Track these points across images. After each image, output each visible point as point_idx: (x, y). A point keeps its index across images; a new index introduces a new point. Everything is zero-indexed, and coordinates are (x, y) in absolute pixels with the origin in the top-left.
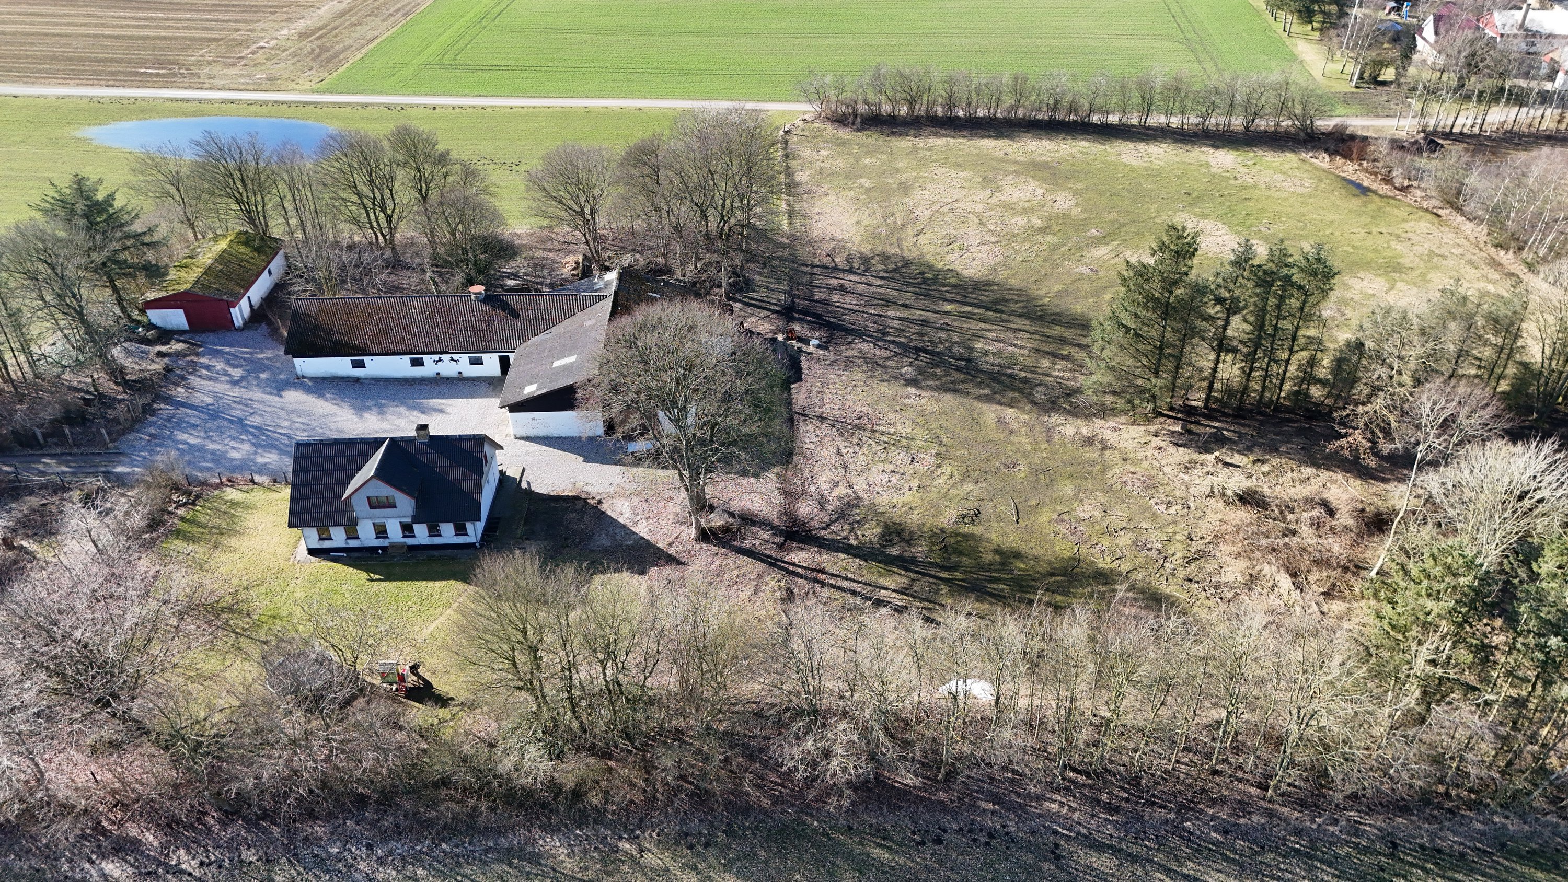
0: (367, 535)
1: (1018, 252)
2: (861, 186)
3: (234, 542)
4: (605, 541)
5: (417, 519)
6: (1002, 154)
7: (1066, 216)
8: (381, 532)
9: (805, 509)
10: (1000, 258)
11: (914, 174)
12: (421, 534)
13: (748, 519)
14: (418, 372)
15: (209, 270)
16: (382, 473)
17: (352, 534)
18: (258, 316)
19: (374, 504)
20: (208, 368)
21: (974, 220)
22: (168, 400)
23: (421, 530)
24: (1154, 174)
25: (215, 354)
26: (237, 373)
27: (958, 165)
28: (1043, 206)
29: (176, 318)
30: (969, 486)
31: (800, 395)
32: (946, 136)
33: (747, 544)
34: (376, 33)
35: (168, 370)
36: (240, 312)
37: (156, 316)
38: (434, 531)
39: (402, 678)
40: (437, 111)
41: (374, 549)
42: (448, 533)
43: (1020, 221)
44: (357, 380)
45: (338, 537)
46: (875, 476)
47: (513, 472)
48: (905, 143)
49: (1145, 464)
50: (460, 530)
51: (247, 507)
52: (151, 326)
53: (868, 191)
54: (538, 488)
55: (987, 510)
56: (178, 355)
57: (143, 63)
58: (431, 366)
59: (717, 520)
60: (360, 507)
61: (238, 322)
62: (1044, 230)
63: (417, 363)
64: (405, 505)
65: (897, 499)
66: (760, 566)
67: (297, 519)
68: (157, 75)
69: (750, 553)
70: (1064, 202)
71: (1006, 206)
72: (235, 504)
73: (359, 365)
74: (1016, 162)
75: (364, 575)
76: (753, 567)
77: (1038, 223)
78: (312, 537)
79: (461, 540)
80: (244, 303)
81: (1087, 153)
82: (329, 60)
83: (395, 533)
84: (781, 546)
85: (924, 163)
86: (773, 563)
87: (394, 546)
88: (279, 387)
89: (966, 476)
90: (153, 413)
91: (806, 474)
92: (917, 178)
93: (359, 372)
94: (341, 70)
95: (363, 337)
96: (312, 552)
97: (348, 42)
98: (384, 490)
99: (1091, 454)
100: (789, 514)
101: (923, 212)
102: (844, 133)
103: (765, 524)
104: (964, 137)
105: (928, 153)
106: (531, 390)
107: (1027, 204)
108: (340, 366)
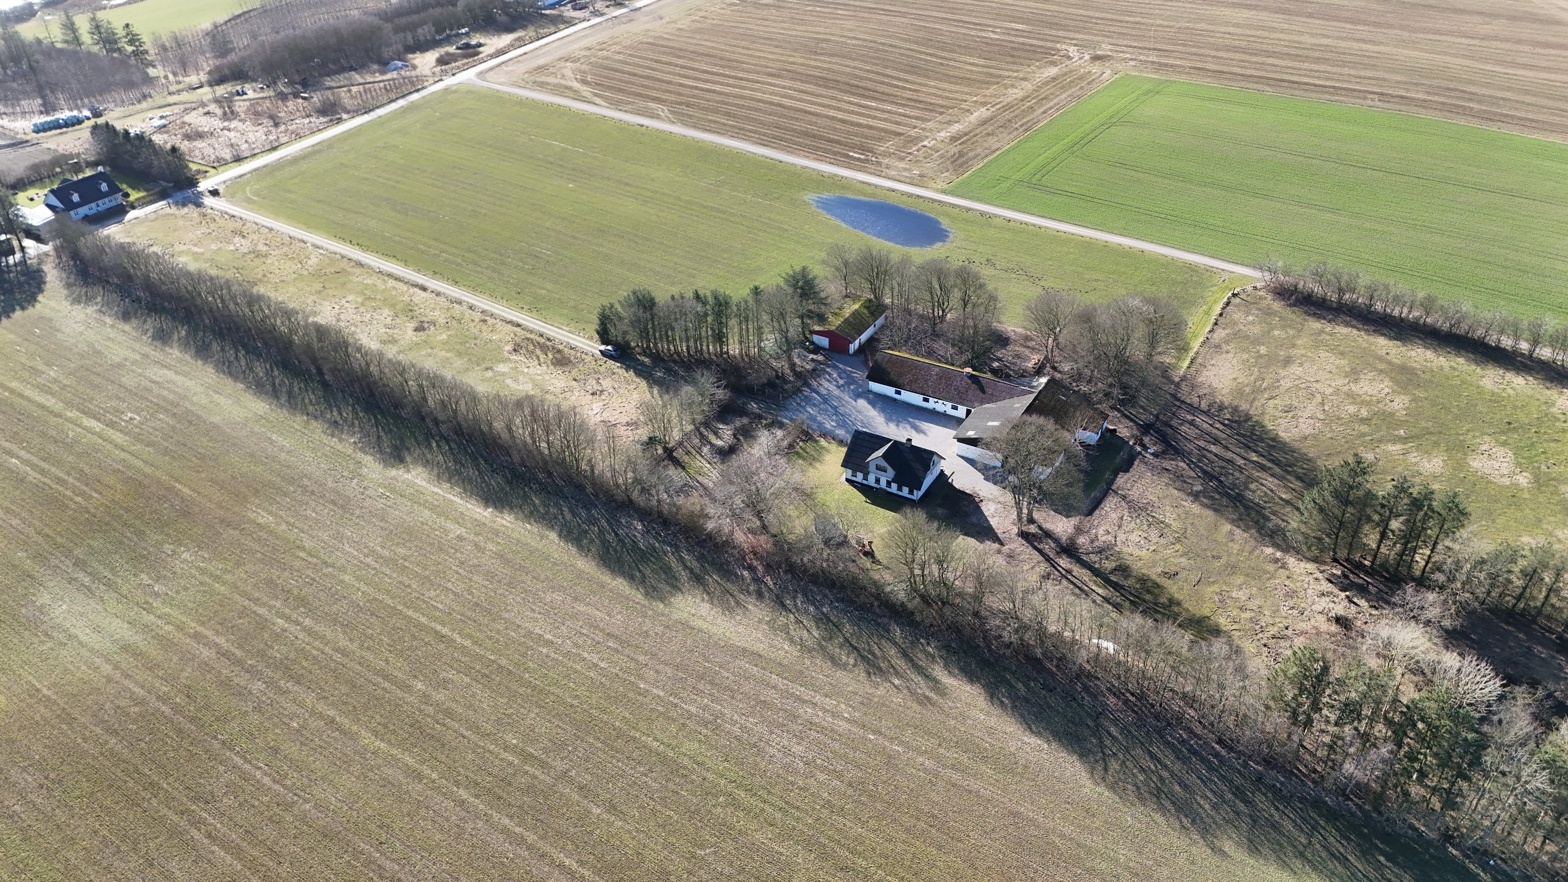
0: (871, 481)
1: (1332, 431)
2: (1258, 352)
3: (817, 465)
4: (974, 519)
5: (894, 481)
6: (1384, 352)
7: (1392, 414)
8: (878, 481)
9: (1082, 540)
10: (1317, 431)
11: (1303, 352)
12: (894, 488)
13: (1048, 534)
14: (925, 405)
15: (846, 320)
16: (885, 456)
17: (865, 478)
18: (862, 349)
19: (879, 468)
20: (830, 374)
21: (1319, 398)
22: (809, 386)
23: (894, 486)
24: (1496, 400)
25: (835, 367)
26: (841, 382)
27: (1342, 354)
28: (1378, 402)
29: (824, 342)
30: (1183, 560)
31: (1121, 480)
32: (1353, 327)
33: (1041, 546)
34: (999, 145)
35: (814, 370)
36: (854, 347)
37: (816, 338)
38: (900, 489)
39: (864, 546)
40: (1012, 223)
41: (873, 488)
42: (905, 492)
43: (1352, 409)
44: (895, 400)
45: (859, 477)
46: (1134, 537)
47: (948, 473)
48: (1315, 325)
49: (1298, 584)
50: (911, 492)
51: (827, 451)
52: (812, 343)
53: (1261, 356)
54: (957, 485)
55: (1183, 575)
56: (820, 363)
57: (853, 147)
58: (932, 404)
59: (1033, 529)
60: (872, 467)
61: (851, 351)
62: (1363, 421)
63: (926, 400)
64: (891, 473)
65: (1137, 552)
66: (1041, 558)
67: (845, 464)
68: (859, 159)
69: (1040, 551)
70: (1399, 404)
71: (1351, 396)
72: (823, 448)
73: (898, 393)
74: (1389, 363)
75: (864, 498)
76: (1037, 556)
77: (1364, 413)
78: (848, 473)
79: (910, 496)
80: (857, 342)
81: (1455, 369)
82: (961, 165)
83: (883, 484)
84: (1058, 553)
85: (1317, 345)
86: (1048, 559)
87: (881, 489)
88: (857, 396)
89: (1185, 554)
90: (801, 391)
91: (1096, 523)
92: (1303, 355)
93: (897, 397)
94: (966, 175)
95: (905, 380)
96: (847, 480)
97: (979, 150)
98: (884, 463)
99: (1271, 568)
100: (1072, 540)
101: (1286, 384)
102: (1277, 306)
103: (1056, 540)
104: (1367, 330)
105: (1328, 337)
106: (971, 434)
107: (1368, 398)
108: (889, 391)
